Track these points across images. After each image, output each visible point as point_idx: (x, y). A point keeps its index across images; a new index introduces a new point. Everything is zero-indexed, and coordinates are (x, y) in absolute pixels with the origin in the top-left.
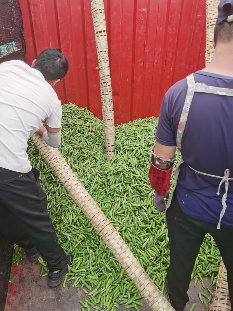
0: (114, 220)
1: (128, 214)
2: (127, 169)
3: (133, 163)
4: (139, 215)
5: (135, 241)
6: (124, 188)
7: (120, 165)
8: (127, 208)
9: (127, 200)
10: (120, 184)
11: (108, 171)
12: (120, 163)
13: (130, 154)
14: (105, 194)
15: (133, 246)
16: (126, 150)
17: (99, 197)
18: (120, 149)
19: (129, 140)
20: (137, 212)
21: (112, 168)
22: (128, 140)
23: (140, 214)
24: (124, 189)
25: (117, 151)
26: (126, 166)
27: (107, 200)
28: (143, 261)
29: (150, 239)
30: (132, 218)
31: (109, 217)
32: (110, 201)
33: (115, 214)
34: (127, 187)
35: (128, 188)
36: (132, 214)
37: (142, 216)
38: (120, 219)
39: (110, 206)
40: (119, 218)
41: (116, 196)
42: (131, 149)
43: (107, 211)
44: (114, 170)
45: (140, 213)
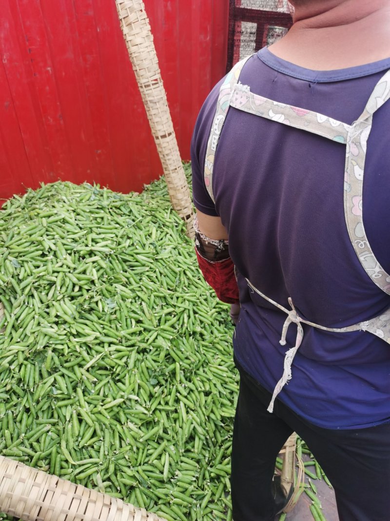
0: (80, 466)
1: (106, 431)
2: (59, 332)
3: (65, 313)
4: (128, 419)
5: (146, 477)
6: (71, 380)
7: (33, 331)
8: (98, 420)
9: (89, 403)
10: (57, 375)
11: (9, 359)
12: (31, 327)
13: (47, 294)
14: (29, 416)
15: (146, 491)
16: (32, 289)
17: (16, 430)
18: (14, 291)
19: (27, 262)
20: (122, 414)
21: (16, 348)
22: (25, 264)
23: (129, 416)
24: (71, 382)
25: (8, 298)
26: (51, 327)
27: (40, 427)
28: (179, 505)
29: (171, 453)
30: (117, 434)
31: (64, 464)
32: (49, 427)
33: (75, 450)
34: (75, 374)
35: (79, 375)
36: (114, 427)
37: (136, 416)
38: (93, 453)
39: (55, 436)
40: (88, 452)
41: (60, 407)
42: (46, 282)
43: (54, 455)
44: (23, 349)
45: (129, 414)
